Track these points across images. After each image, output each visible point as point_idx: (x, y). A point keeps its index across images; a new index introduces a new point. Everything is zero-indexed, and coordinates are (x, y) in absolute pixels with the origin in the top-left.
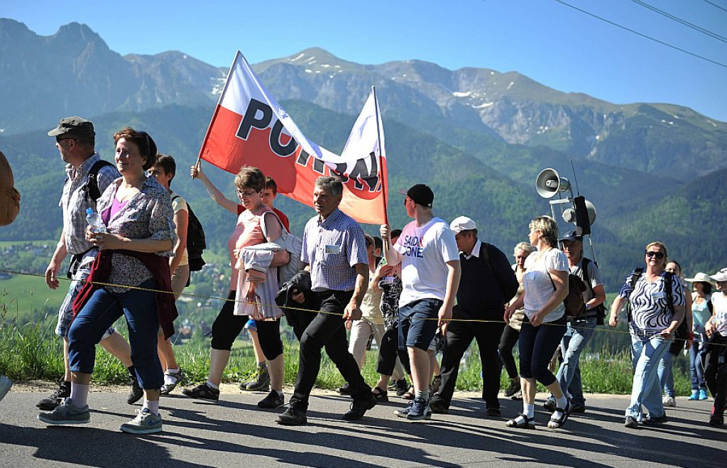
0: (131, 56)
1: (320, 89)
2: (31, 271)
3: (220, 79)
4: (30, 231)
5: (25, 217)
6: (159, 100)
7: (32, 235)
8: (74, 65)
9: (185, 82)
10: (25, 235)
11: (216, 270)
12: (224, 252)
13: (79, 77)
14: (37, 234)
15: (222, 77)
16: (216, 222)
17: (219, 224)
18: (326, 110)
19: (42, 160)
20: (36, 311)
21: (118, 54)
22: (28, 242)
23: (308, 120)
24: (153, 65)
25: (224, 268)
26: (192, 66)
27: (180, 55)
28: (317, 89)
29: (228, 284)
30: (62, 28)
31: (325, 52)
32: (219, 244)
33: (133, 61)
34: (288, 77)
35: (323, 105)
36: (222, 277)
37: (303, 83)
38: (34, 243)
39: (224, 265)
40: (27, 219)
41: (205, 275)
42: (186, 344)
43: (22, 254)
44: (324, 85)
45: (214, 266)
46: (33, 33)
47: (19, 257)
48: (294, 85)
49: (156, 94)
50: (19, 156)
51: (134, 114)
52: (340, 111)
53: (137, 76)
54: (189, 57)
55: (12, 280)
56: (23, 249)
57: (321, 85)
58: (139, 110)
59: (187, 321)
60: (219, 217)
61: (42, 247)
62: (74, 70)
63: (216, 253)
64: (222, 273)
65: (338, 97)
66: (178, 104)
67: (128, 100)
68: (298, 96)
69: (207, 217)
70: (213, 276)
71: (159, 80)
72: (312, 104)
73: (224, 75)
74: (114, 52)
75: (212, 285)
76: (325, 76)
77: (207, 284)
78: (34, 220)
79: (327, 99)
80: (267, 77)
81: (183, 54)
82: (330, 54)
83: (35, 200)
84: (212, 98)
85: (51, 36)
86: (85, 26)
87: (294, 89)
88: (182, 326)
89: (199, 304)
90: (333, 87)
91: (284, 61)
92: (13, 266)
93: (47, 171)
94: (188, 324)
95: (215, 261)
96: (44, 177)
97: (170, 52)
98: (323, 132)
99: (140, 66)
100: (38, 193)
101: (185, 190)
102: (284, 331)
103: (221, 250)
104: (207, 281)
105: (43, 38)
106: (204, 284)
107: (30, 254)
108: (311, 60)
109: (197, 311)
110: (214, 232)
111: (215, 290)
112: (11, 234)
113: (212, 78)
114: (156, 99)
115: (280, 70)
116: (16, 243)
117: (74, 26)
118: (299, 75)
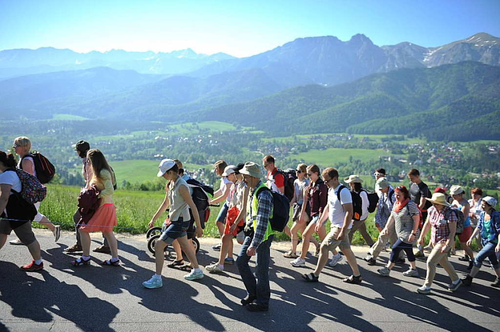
0: (384, 46)
1: (483, 54)
2: (335, 146)
3: (428, 54)
4: (335, 129)
5: (333, 123)
6: (396, 66)
7: (336, 131)
8: (357, 54)
9: (410, 57)
10: (333, 131)
11: (420, 147)
12: (425, 139)
13: (360, 58)
14: (338, 130)
15: (429, 52)
16: (422, 124)
17: (423, 125)
18: (486, 65)
19: (341, 97)
20: (335, 164)
21: (378, 47)
22: (334, 134)
23: (475, 71)
24: (394, 50)
25: (424, 147)
26: (414, 49)
27: (408, 43)
28: (481, 54)
29: (426, 154)
30: (353, 37)
31: (487, 34)
32: (423, 135)
33: (384, 49)
34: (465, 49)
35: (485, 62)
36: (423, 151)
37: (474, 52)
38: (337, 134)
39: (424, 145)
40: (334, 124)
41: (414, 149)
42: (401, 182)
43: (331, 139)
44: (485, 52)
45: (419, 146)
46: (340, 41)
47: (330, 140)
48: (468, 53)
49: (395, 64)
50: (332, 96)
51: (384, 74)
52: (494, 65)
53: (386, 55)
54: (412, 44)
55: (327, 150)
56: (332, 137)
57: (484, 51)
58: (387, 72)
59: (403, 171)
60: (424, 121)
61: (340, 136)
62: (357, 55)
63: (421, 139)
64: (423, 149)
65: (493, 58)
66: (405, 67)
67: (382, 67)
68: (470, 59)
69: (417, 121)
70: (418, 150)
71: (397, 56)
72: (478, 63)
73: (430, 51)
74: (375, 45)
75: (417, 155)
76: (486, 47)
77: (415, 154)
78: (337, 124)
79: (487, 59)
80: (453, 50)
81: (409, 43)
82: (490, 35)
83: (338, 115)
84: (423, 63)
85: (348, 42)
86: (363, 35)
87: (468, 55)
88: (401, 174)
89: (410, 164)
90: (490, 52)
91: (463, 42)
92: (327, 144)
93: (343, 102)
94: (404, 173)
95: (420, 143)
96: (342, 105)
97: (403, 43)
98: (483, 77)
99: (388, 51)
100: (339, 112)
101: (407, 108)
102: (453, 179)
103: (424, 138)
104: (415, 153)
105: (344, 43)
106: (413, 154)
107: (334, 139)
108: (479, 39)
109: (409, 167)
110: (420, 129)
111: (419, 157)
112: (328, 130)
113: (424, 54)
114: (394, 66)
115: (460, 46)
116: (329, 134)
117: (358, 35)
118: (471, 48)
